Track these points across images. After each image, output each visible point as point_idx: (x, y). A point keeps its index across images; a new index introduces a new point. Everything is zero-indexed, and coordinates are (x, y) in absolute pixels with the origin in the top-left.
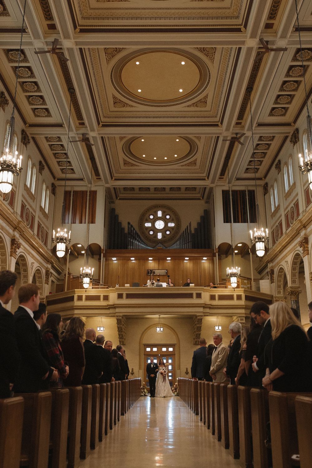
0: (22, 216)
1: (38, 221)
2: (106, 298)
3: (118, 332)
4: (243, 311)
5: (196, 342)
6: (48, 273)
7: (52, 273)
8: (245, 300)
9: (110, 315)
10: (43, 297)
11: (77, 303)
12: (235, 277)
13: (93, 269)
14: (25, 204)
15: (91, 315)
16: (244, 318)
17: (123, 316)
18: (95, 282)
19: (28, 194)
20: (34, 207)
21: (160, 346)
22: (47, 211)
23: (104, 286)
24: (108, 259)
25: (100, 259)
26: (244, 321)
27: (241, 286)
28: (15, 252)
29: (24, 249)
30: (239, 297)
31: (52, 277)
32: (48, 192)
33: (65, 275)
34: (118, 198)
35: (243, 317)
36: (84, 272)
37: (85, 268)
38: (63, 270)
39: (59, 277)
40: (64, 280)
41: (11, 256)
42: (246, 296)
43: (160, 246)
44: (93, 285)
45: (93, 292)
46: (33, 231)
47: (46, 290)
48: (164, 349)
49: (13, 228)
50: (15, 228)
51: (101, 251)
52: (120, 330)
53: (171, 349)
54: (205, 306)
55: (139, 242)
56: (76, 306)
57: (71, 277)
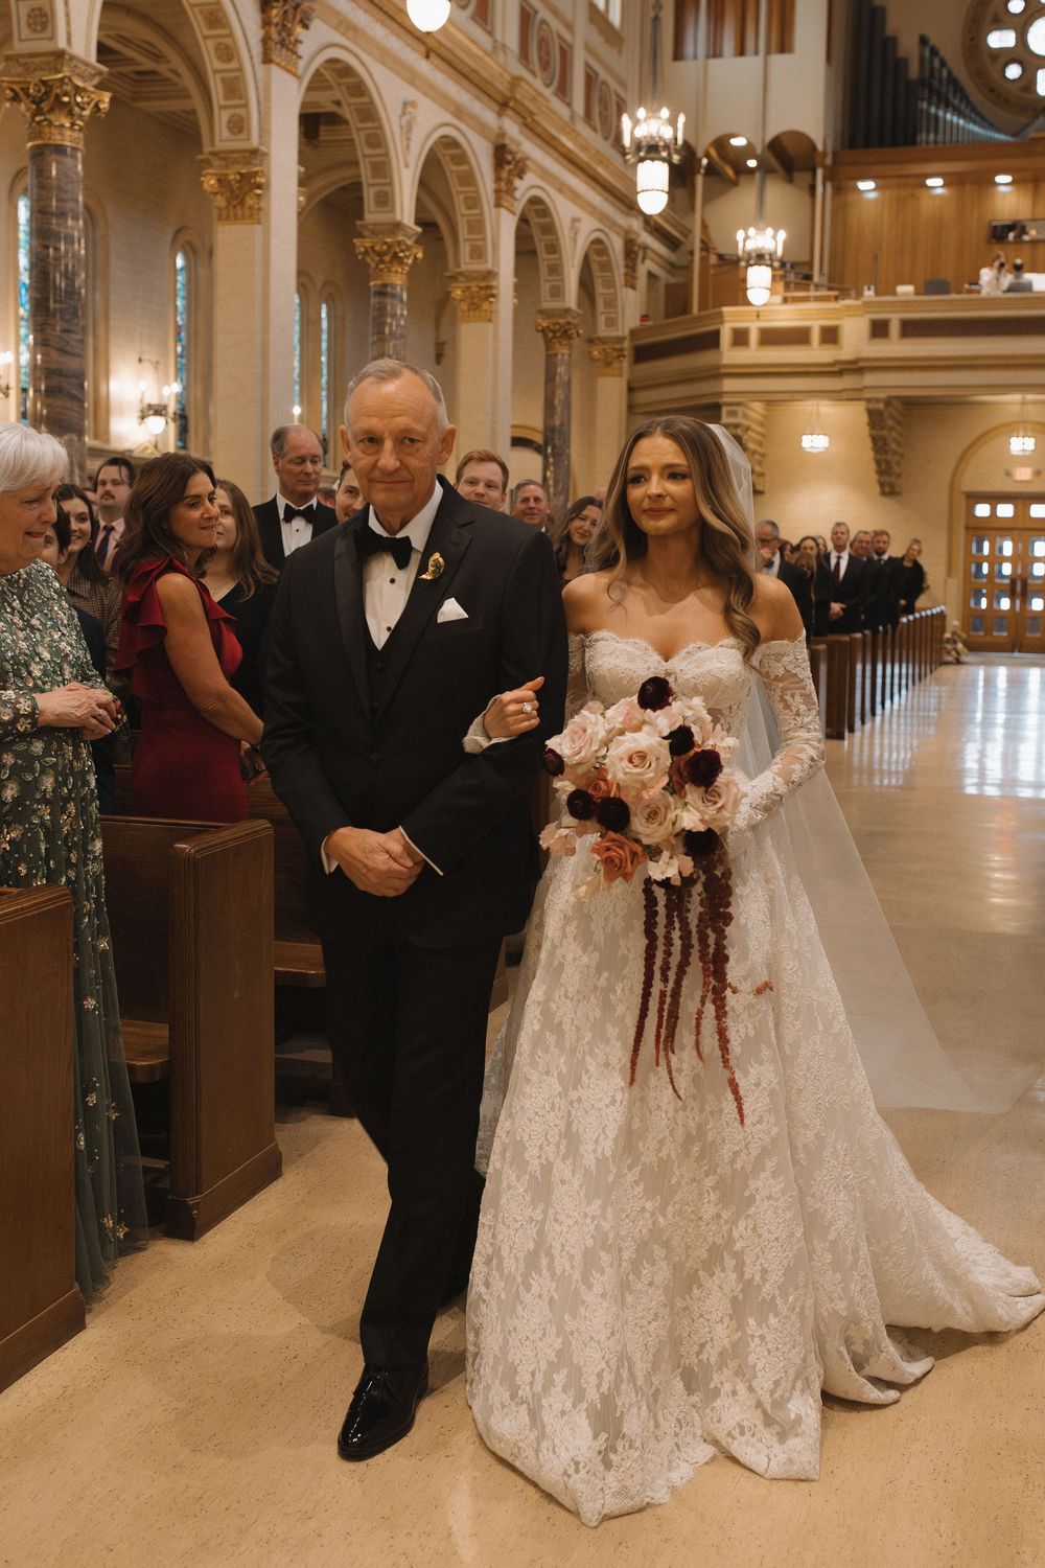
0: (524, 55)
1: (587, 65)
2: (830, 336)
3: (872, 453)
6: (631, 250)
7: (645, 248)
9: (845, 395)
10: (620, 334)
11: (730, 355)
13: (782, 235)
14: (532, 7)
15: (777, 397)
17: (888, 402)
18: (793, 274)
20: (567, 12)
21: (1022, 500)
22: (615, 17)
23: (830, 289)
24: (841, 183)
25: (813, 188)
28: (511, 190)
29: (542, 174)
31: (648, 262)
33: (691, 253)
36: (751, 245)
37: (752, 231)
38: (687, 232)
39: (673, 257)
40: (688, 268)
41: (498, 205)
43: (1043, 128)
44: (787, 287)
45: (787, 317)
46: (569, 105)
47: (629, 309)
48: (1038, 510)
49: (495, 107)
50: (503, 105)
51: (818, 159)
52: (879, 445)
55: (961, 114)
56: (726, 366)
57: (713, 260)
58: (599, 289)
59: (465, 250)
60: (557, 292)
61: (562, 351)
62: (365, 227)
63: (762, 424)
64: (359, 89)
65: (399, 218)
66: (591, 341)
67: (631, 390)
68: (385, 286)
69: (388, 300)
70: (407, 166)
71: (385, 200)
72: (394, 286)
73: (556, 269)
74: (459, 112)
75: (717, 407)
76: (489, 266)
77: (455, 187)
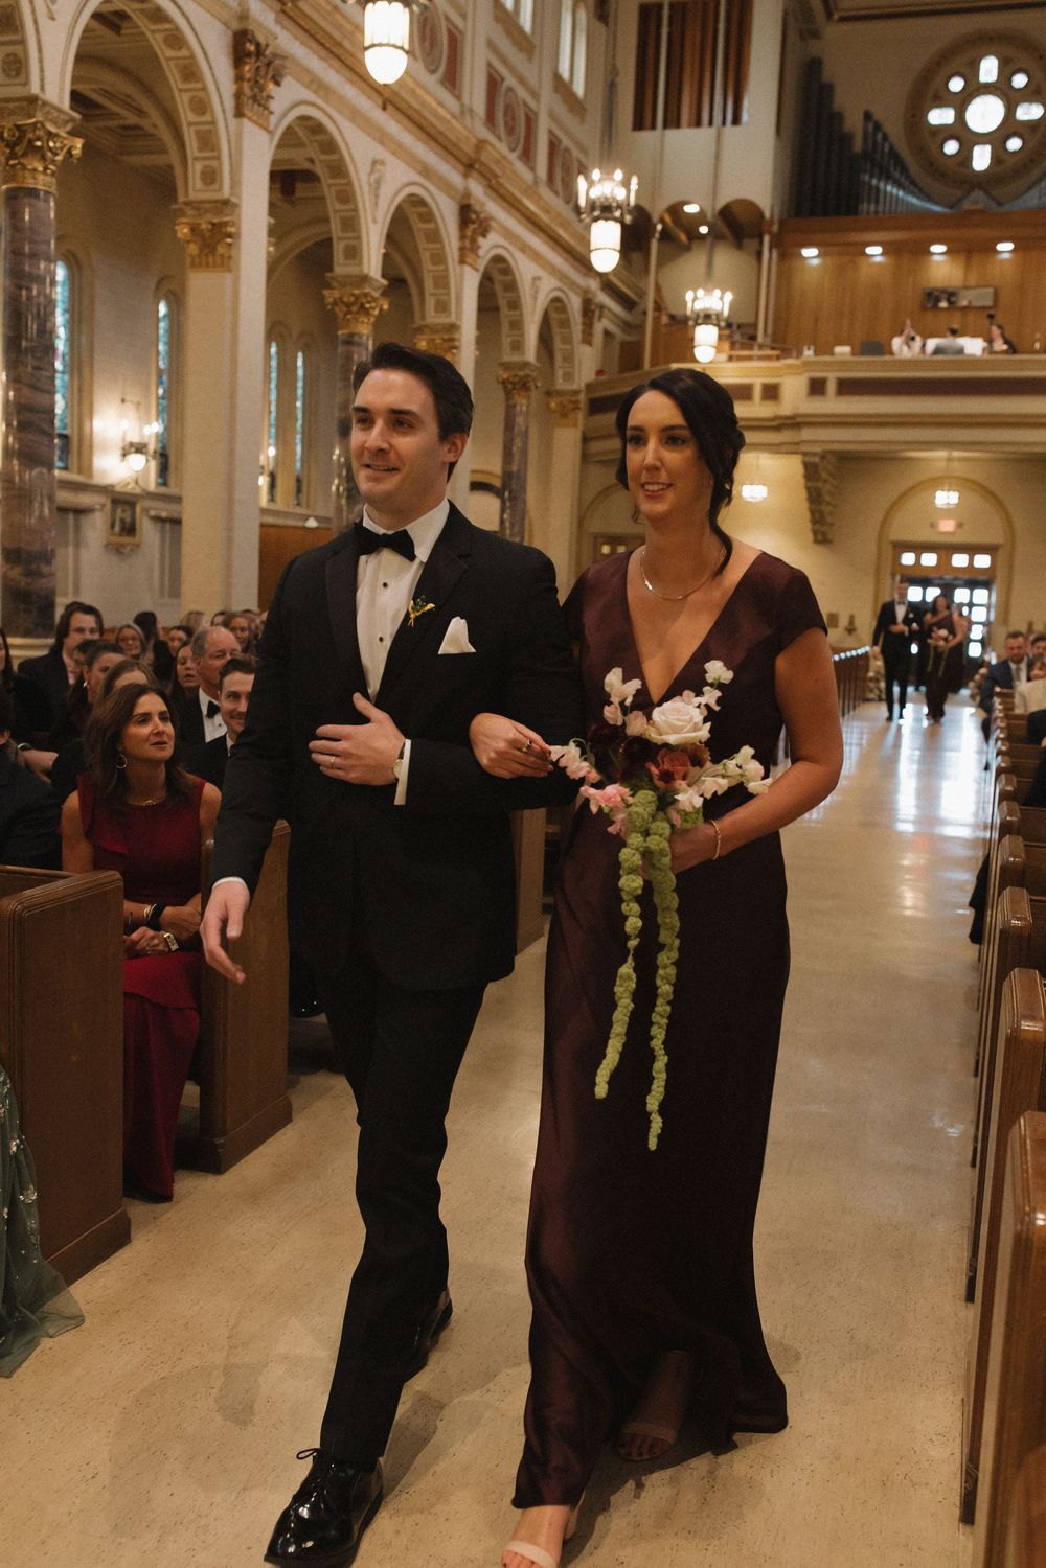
0: (490, 119)
1: (551, 132)
2: (771, 392)
3: (807, 504)
6: (589, 309)
7: (602, 307)
9: (783, 449)
10: (575, 387)
13: (729, 296)
14: (499, 75)
17: (823, 456)
18: (738, 333)
19: (508, 33)
20: (533, 81)
21: (945, 549)
22: (579, 88)
23: (773, 349)
24: (786, 249)
25: (759, 254)
28: (474, 248)
29: (505, 234)
31: (604, 320)
32: (582, 15)
33: (645, 313)
34: (836, 16)
36: (699, 306)
37: (700, 292)
38: (642, 294)
39: (628, 316)
40: (641, 327)
41: (462, 261)
43: (977, 200)
44: (733, 346)
45: (734, 374)
46: (533, 169)
47: (585, 364)
48: (960, 560)
49: (462, 168)
50: (469, 166)
51: (765, 227)
52: (815, 497)
53: (983, 561)
55: (900, 186)
57: (665, 319)
58: (558, 345)
59: (430, 303)
60: (518, 346)
61: (521, 403)
62: (333, 278)
64: (330, 146)
65: (366, 271)
66: (549, 394)
67: (585, 439)
68: (352, 335)
69: (355, 349)
70: (375, 221)
71: (353, 253)
72: (361, 336)
73: (517, 325)
74: (426, 171)
76: (453, 319)
77: (422, 244)
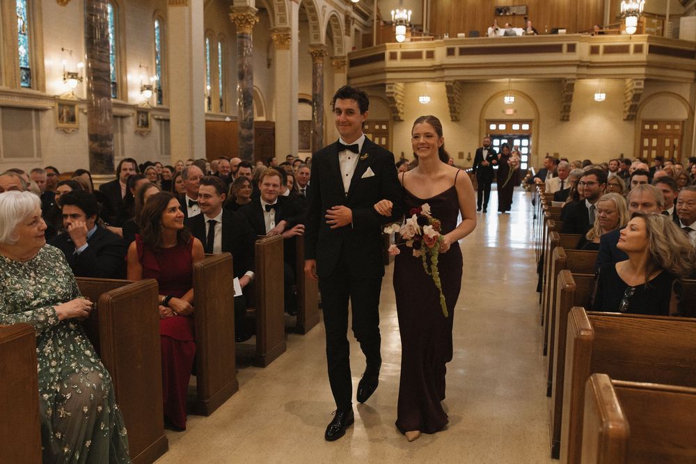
2: (430, 55)
3: (448, 104)
4: (642, 70)
5: (563, 117)
6: (348, 20)
7: (354, 19)
8: (649, 52)
9: (436, 80)
10: (343, 55)
11: (389, 63)
12: (634, 17)
13: (410, 12)
15: (409, 81)
16: (643, 82)
17: (454, 82)
18: (415, 29)
21: (509, 122)
23: (430, 35)
26: (642, 86)
27: (645, 29)
30: (638, 49)
31: (355, 25)
33: (373, 21)
35: (640, 79)
36: (397, 17)
37: (397, 11)
38: (371, 13)
39: (366, 23)
40: (371, 27)
42: (650, 46)
44: (412, 35)
45: (413, 47)
47: (347, 44)
48: (516, 127)
52: (451, 101)
53: (526, 127)
54: (580, 64)
56: (388, 68)
57: (382, 23)
58: (335, 36)
59: (277, 18)
60: (317, 37)
61: (320, 63)
62: (233, 8)
63: (402, 92)
65: (248, 4)
66: (332, 58)
67: (349, 78)
68: (243, 34)
69: (245, 40)
72: (247, 34)
73: (316, 27)
75: (384, 85)
76: (288, 25)
